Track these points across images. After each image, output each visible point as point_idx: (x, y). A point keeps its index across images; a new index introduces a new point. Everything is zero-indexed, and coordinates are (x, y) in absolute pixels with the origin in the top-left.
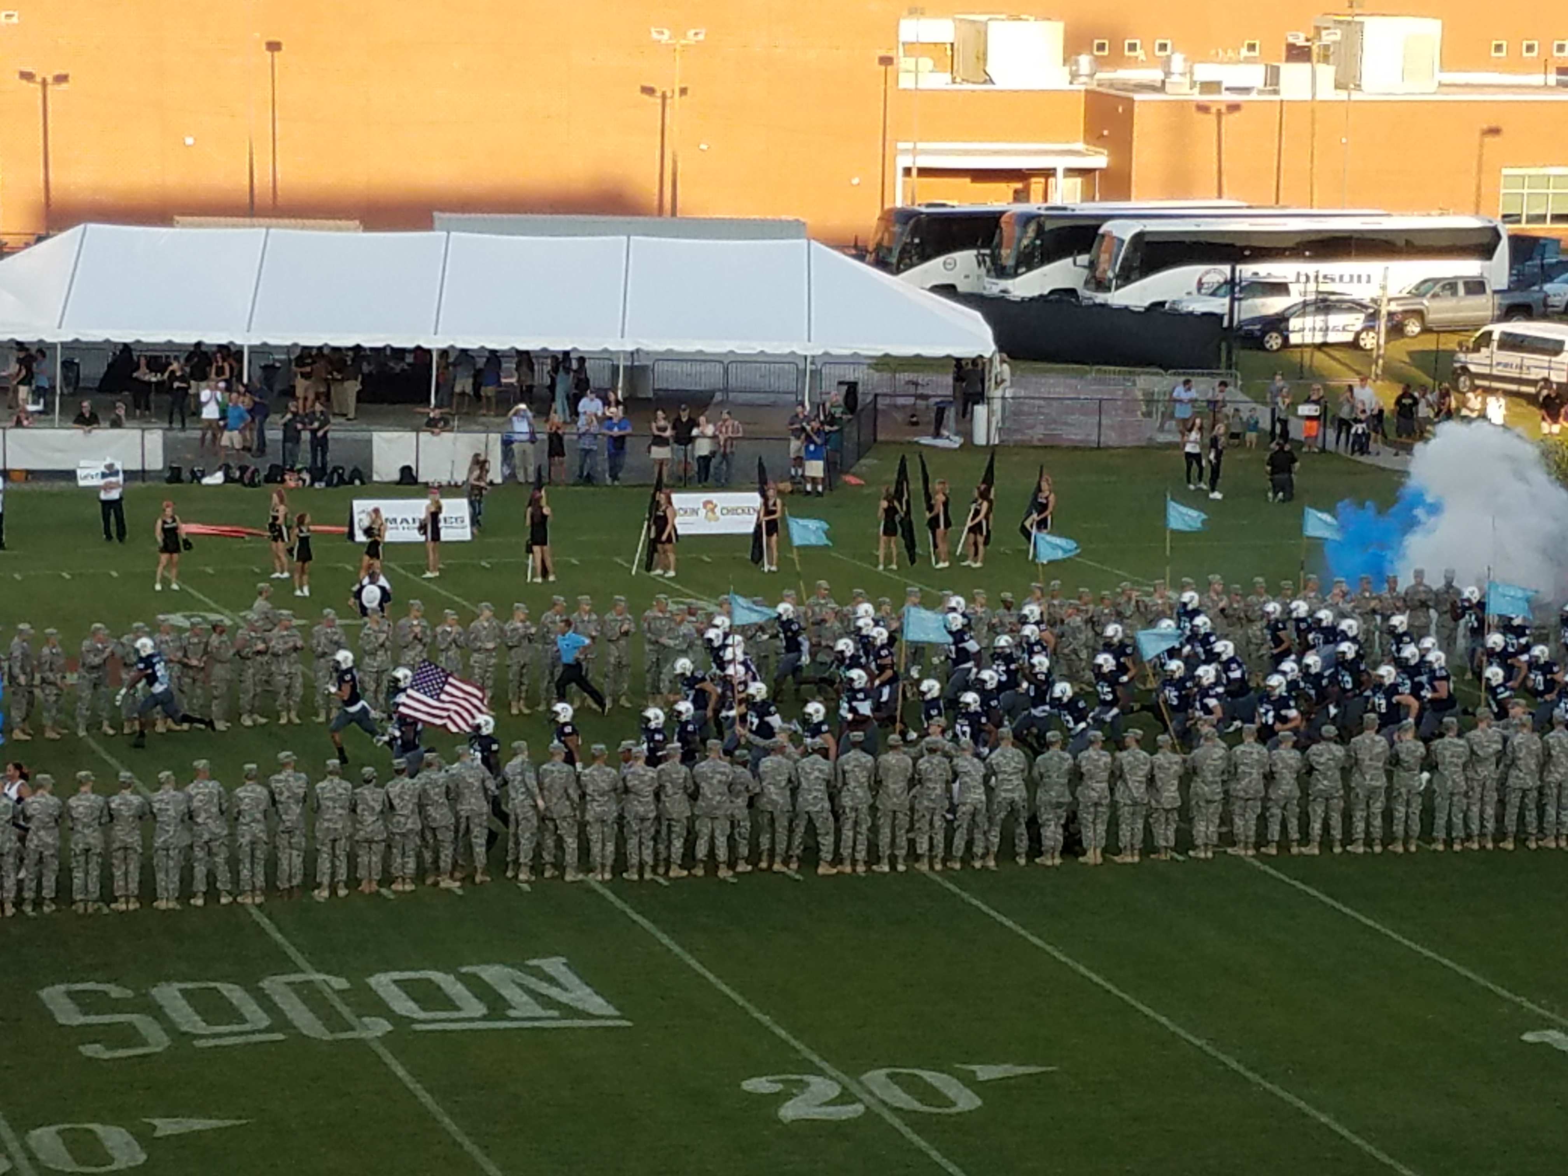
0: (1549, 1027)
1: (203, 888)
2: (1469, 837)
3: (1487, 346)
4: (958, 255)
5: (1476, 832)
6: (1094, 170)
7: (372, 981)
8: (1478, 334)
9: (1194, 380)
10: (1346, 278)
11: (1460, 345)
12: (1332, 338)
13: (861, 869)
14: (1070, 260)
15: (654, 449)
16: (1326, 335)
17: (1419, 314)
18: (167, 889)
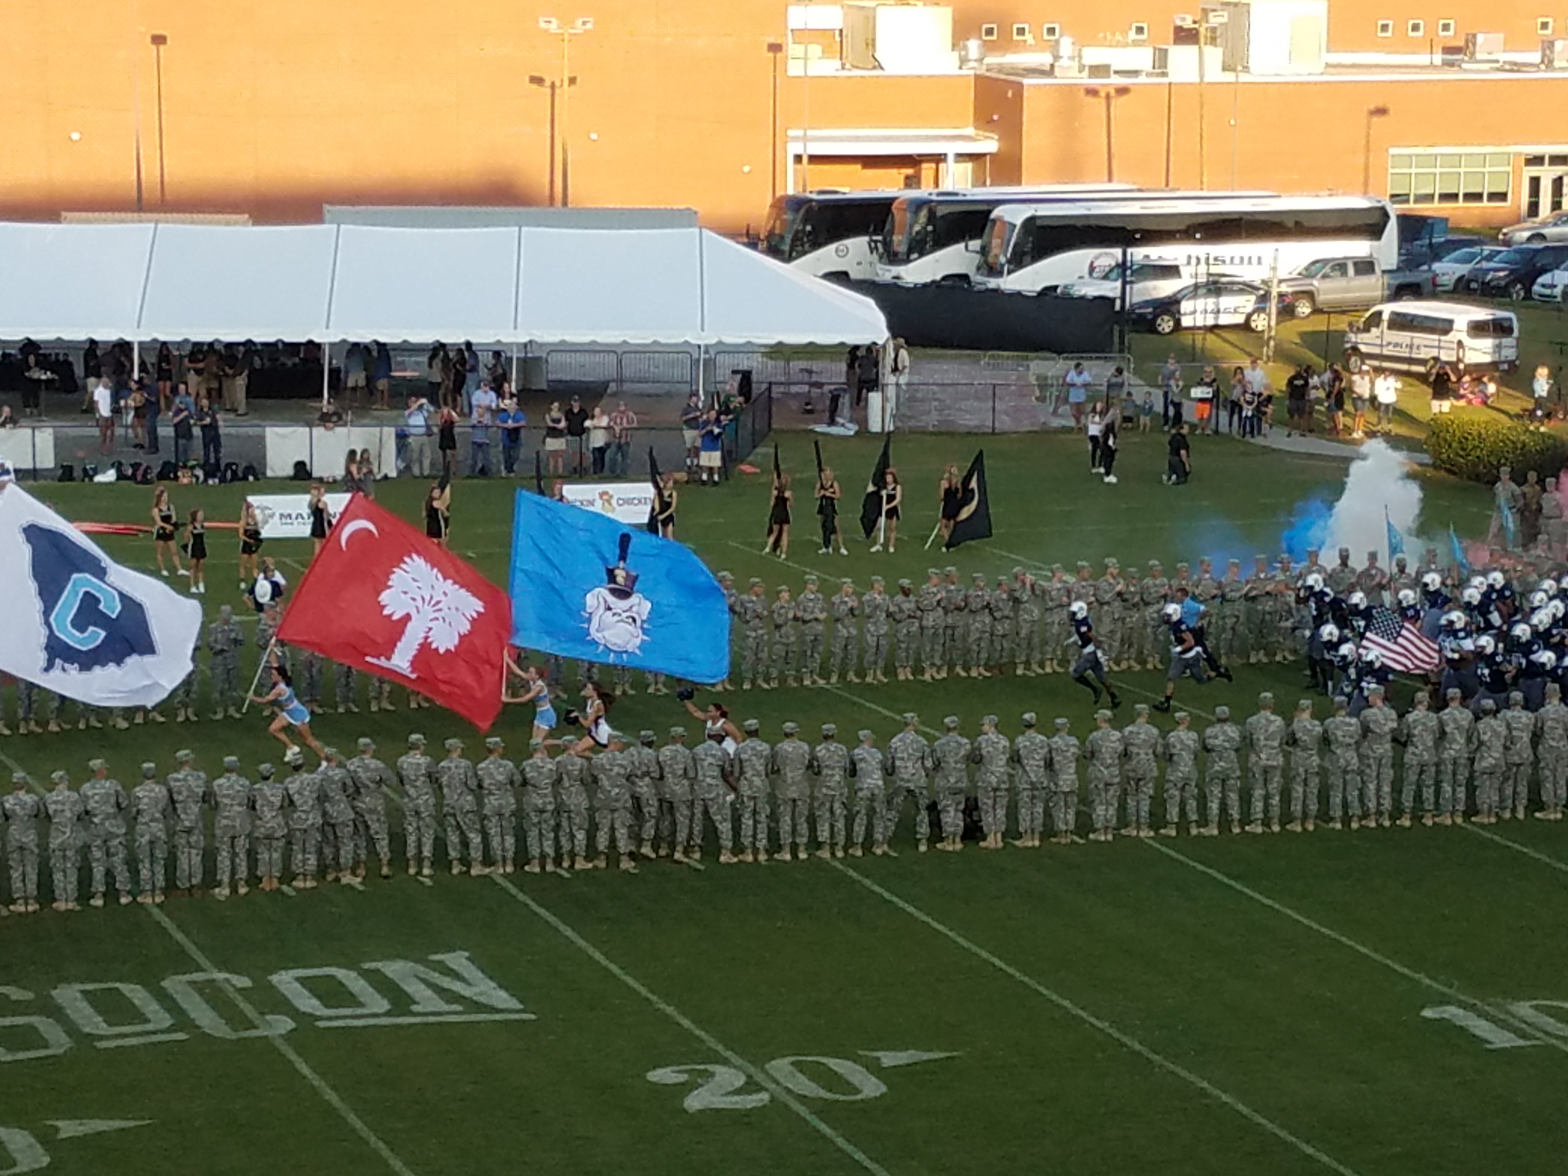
0: (1449, 1003)
1: (102, 889)
2: (1365, 816)
3: (1377, 326)
4: (850, 242)
5: (1373, 810)
6: (984, 155)
7: (275, 978)
8: (1367, 314)
9: (1085, 364)
10: (1237, 261)
11: (1351, 325)
12: (1224, 320)
13: (762, 857)
14: (962, 246)
15: (548, 440)
16: (1216, 318)
17: (1310, 295)
18: (65, 890)
